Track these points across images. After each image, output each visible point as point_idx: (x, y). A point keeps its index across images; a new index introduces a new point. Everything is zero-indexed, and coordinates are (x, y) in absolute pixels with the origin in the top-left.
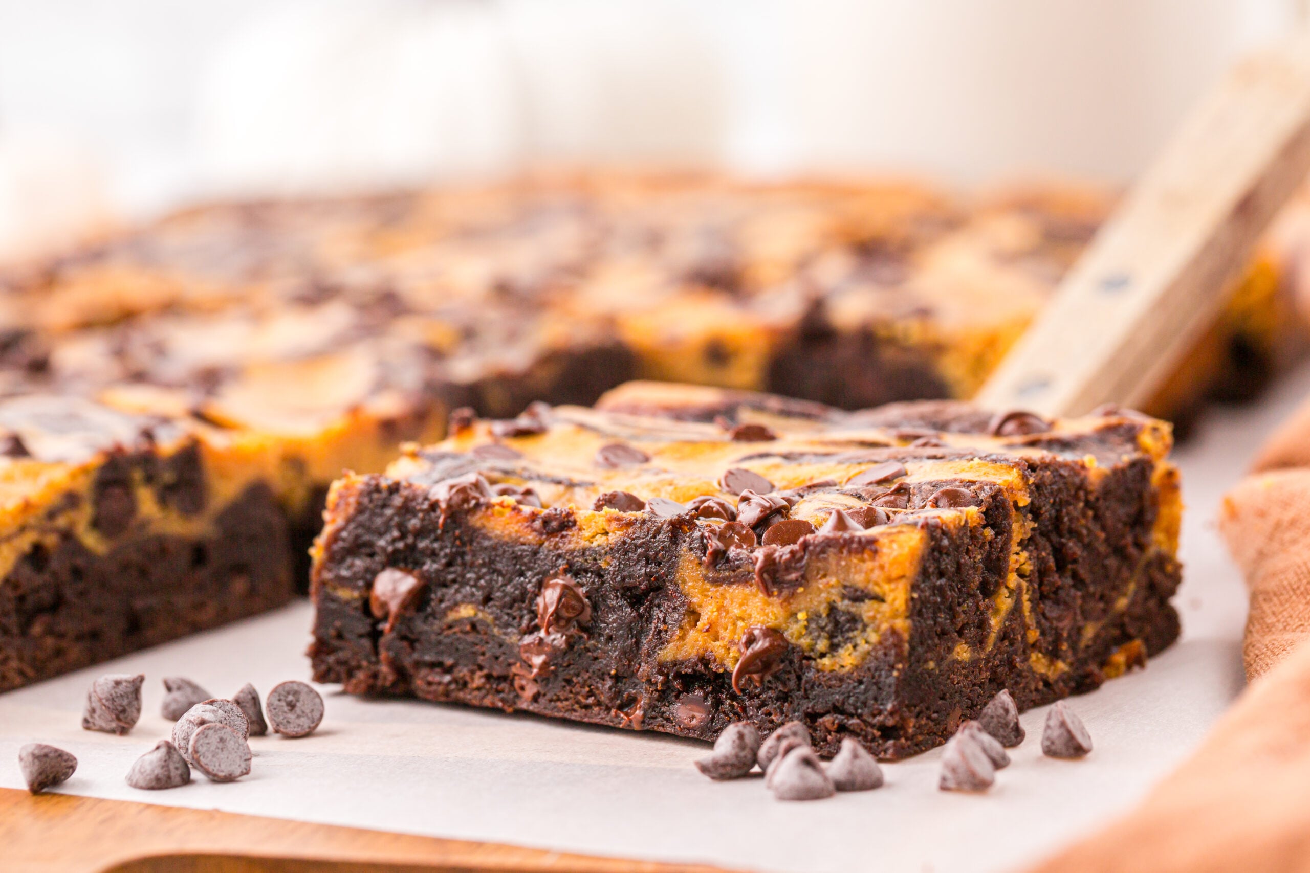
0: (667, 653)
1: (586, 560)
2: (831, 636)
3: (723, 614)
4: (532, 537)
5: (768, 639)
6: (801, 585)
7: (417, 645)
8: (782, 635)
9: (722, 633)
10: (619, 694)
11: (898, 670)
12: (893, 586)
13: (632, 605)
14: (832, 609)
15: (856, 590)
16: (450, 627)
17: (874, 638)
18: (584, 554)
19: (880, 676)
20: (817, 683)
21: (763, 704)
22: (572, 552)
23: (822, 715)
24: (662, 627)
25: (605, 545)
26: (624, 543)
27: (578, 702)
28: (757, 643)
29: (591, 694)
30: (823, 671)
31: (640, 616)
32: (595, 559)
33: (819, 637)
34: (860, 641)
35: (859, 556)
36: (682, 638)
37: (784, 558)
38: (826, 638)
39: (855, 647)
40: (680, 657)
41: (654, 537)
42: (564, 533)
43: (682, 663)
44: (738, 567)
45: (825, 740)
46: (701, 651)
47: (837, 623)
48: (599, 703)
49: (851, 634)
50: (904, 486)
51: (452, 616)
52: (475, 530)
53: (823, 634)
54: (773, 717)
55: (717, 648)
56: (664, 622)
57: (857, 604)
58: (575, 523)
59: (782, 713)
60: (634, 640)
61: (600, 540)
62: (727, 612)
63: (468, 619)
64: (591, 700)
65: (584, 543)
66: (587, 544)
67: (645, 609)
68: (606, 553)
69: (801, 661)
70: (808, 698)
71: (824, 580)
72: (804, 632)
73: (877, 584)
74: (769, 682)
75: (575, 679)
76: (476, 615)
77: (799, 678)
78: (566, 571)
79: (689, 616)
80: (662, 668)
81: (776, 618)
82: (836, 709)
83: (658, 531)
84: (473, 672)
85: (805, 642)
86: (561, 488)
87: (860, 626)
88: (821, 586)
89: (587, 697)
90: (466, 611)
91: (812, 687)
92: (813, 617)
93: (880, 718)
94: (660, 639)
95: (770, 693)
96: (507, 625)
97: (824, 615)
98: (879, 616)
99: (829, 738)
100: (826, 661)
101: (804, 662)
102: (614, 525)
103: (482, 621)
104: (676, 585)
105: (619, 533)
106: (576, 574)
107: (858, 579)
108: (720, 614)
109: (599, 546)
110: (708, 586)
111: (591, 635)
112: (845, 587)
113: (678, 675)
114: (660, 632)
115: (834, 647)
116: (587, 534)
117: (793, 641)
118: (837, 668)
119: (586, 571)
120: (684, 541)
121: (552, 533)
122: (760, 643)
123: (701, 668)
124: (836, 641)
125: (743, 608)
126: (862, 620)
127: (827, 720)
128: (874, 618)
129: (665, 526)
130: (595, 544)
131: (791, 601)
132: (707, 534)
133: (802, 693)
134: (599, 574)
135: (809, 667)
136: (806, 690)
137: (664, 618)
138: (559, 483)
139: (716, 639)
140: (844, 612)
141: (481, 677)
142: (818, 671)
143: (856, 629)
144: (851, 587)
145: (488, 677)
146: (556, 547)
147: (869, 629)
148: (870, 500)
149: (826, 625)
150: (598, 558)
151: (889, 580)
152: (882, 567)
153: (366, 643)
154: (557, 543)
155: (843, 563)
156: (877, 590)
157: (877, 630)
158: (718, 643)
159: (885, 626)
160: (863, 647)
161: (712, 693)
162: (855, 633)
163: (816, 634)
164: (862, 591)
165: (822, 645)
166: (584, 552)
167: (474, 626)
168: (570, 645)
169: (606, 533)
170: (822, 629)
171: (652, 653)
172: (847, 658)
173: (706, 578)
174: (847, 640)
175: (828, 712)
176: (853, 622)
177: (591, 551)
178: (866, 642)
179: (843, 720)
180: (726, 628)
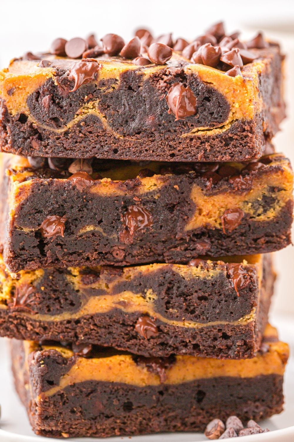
0: (189, 227)
1: (148, 197)
2: (263, 207)
4: (121, 193)
7: (63, 247)
8: (242, 210)
9: (213, 214)
14: (264, 197)
15: (275, 188)
16: (81, 236)
17: (283, 204)
20: (258, 227)
22: (142, 195)
23: (259, 239)
25: (156, 190)
26: (166, 187)
30: (260, 221)
32: (152, 196)
33: (259, 208)
35: (276, 174)
36: (196, 220)
39: (274, 209)
40: (195, 227)
42: (137, 188)
43: (196, 230)
45: (261, 247)
46: (204, 224)
47: (266, 202)
49: (272, 205)
51: (82, 231)
52: (93, 194)
55: (211, 221)
56: (186, 215)
58: (140, 183)
61: (154, 188)
62: (216, 206)
63: (90, 231)
65: (146, 191)
66: (148, 191)
68: (157, 193)
70: (254, 233)
72: (251, 208)
73: (283, 184)
74: (236, 230)
75: (144, 247)
76: (94, 229)
77: (249, 226)
80: (188, 233)
82: (267, 235)
84: (92, 253)
85: (252, 211)
87: (277, 201)
88: (260, 188)
89: (149, 253)
90: (90, 228)
91: (256, 228)
92: (255, 201)
94: (185, 222)
95: (237, 234)
96: (110, 231)
97: (261, 200)
98: (285, 196)
99: (263, 246)
100: (262, 217)
101: (251, 219)
102: (160, 181)
103: (97, 232)
104: (191, 200)
105: (161, 184)
106: (144, 204)
107: (275, 184)
108: (213, 207)
109: (153, 191)
110: (206, 197)
112: (270, 188)
113: (194, 234)
114: (184, 219)
115: (265, 211)
116: (147, 187)
117: (246, 212)
118: (266, 219)
119: (149, 202)
123: (204, 230)
124: (266, 208)
126: (278, 199)
127: (262, 240)
128: (283, 197)
130: (151, 190)
131: (246, 196)
133: (251, 232)
134: (154, 201)
136: (253, 230)
139: (210, 217)
140: (269, 197)
141: (96, 254)
142: (258, 222)
143: (274, 202)
144: (272, 187)
145: (100, 254)
147: (280, 202)
149: (262, 203)
152: (285, 177)
153: (37, 251)
155: (269, 178)
156: (284, 186)
157: (284, 201)
158: (211, 219)
159: (287, 199)
160: (278, 208)
162: (275, 204)
163: (257, 207)
164: (278, 188)
165: (261, 210)
166: (147, 194)
167: (93, 234)
169: (155, 185)
170: (260, 205)
171: (182, 229)
172: (271, 214)
173: (205, 195)
174: (271, 207)
175: (263, 237)
176: (273, 200)
177: (150, 193)
178: (280, 207)
179: (270, 238)
180: (215, 213)
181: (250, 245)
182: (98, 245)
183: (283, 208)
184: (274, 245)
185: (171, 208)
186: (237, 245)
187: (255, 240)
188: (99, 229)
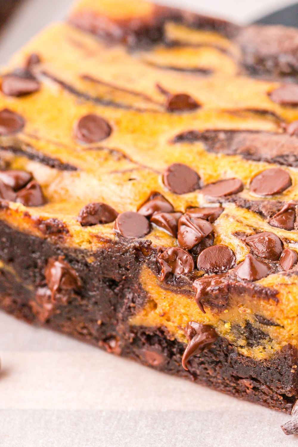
0: (136, 320)
1: (77, 256)
2: (247, 339)
3: (173, 309)
4: (38, 234)
5: (205, 334)
6: (226, 309)
8: (214, 329)
9: (172, 318)
10: (104, 332)
11: (294, 369)
12: (290, 321)
13: (110, 287)
14: (248, 324)
15: (264, 319)
17: (277, 347)
19: (282, 368)
20: (240, 362)
21: (202, 363)
22: (67, 249)
23: (242, 378)
24: (132, 305)
25: (90, 250)
26: (103, 252)
27: (76, 330)
28: (198, 336)
29: (84, 327)
30: (243, 356)
31: (116, 294)
32: (83, 257)
33: (240, 337)
34: (268, 347)
35: (266, 301)
36: (146, 315)
37: (214, 292)
38: (244, 339)
39: (264, 348)
40: (145, 324)
41: (123, 254)
42: (60, 235)
43: (146, 328)
44: (182, 286)
45: (245, 391)
46: (159, 325)
47: (251, 333)
48: (90, 334)
49: (261, 341)
50: (292, 206)
53: (242, 336)
54: (209, 371)
55: (171, 326)
56: (133, 302)
57: (265, 326)
58: (68, 232)
59: (215, 370)
60: (112, 308)
61: (86, 246)
62: (176, 308)
64: (85, 331)
65: (75, 246)
67: (119, 290)
68: (91, 255)
69: (227, 346)
70: (233, 367)
71: (242, 308)
72: (229, 331)
73: (279, 319)
74: (206, 353)
75: (73, 318)
76: (4, 268)
77: (226, 355)
78: (63, 260)
79: (150, 303)
80: (132, 329)
81: (210, 321)
82: (252, 378)
83: (126, 251)
85: (230, 338)
86: (54, 171)
87: (267, 338)
88: (240, 312)
91: (235, 363)
92: (235, 327)
93: (283, 391)
94: (130, 311)
95: (207, 358)
96: (26, 279)
97: (243, 328)
98: (280, 337)
99: (248, 391)
100: (244, 351)
101: (230, 347)
102: (95, 240)
103: (9, 273)
104: (140, 284)
105: (100, 245)
106: (71, 261)
107: (266, 314)
108: (171, 308)
109: (85, 249)
110: (162, 290)
111: (83, 297)
112: (256, 316)
113: (143, 333)
114: (130, 307)
115: (250, 345)
116: (77, 240)
117: (221, 335)
118: (252, 356)
119: (78, 261)
120: (144, 262)
121: (52, 233)
122: (199, 336)
123: (158, 333)
124: (251, 342)
125: (187, 309)
126: (269, 335)
128: (277, 337)
129: (131, 250)
130: (83, 247)
131: (220, 314)
132: (160, 261)
133: (228, 364)
134: (86, 265)
135: (233, 351)
136: (231, 363)
137: (133, 298)
138: (53, 166)
139: (168, 320)
140: (256, 329)
142: (239, 354)
143: (265, 339)
144: (261, 316)
145: (15, 302)
146: (56, 243)
147: (273, 341)
148: (268, 217)
149: (244, 333)
150: (85, 256)
151: (287, 318)
152: (282, 311)
154: (56, 240)
155: (255, 302)
156: (278, 322)
157: (279, 343)
158: (170, 323)
159: (284, 343)
160: (270, 351)
161: (167, 347)
162: (264, 341)
163: (238, 336)
164: (269, 321)
165: (242, 342)
166: (76, 250)
167: (3, 274)
168: (69, 302)
169: (90, 243)
170: (242, 334)
171: (124, 320)
172: (259, 353)
173: (161, 286)
174: (259, 343)
175: (247, 378)
176: (263, 335)
177: (81, 251)
178: (272, 348)
179: (257, 385)
180: (176, 317)
181: (227, 382)
183: (277, 352)
184: (265, 397)
186: (208, 373)
187: (236, 378)
188: (10, 268)
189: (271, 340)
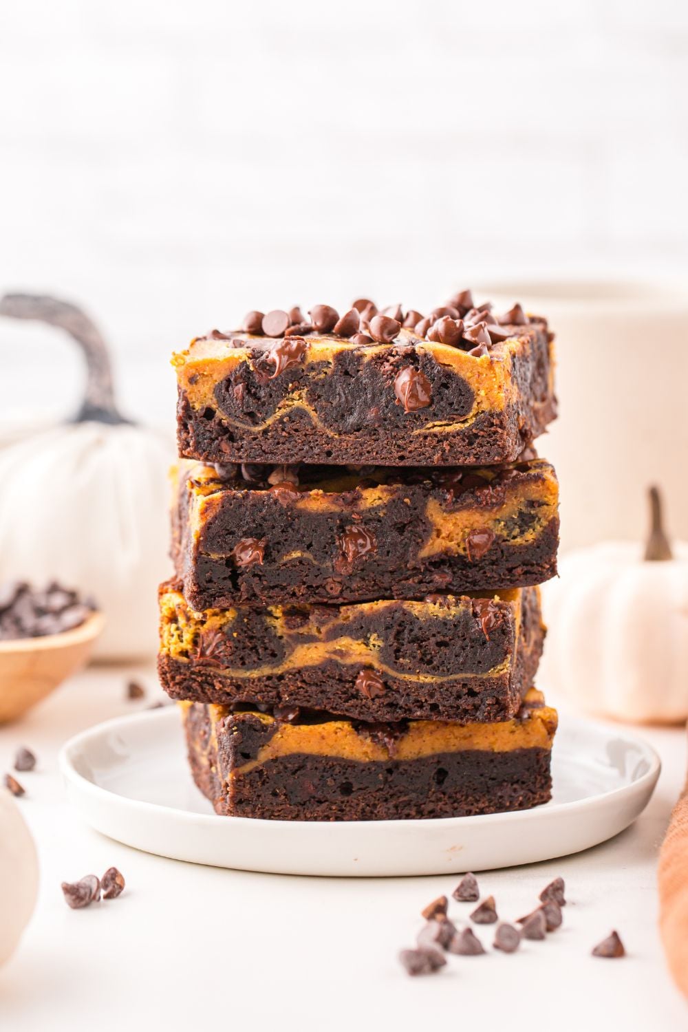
0: (424, 553)
1: (371, 514)
2: (520, 527)
3: (457, 527)
7: (262, 578)
9: (455, 537)
14: (521, 514)
15: (534, 502)
16: (285, 565)
17: (545, 523)
18: (369, 511)
20: (513, 552)
21: (481, 569)
22: (362, 512)
23: (515, 568)
24: (419, 540)
25: (381, 504)
26: (394, 501)
30: (516, 545)
32: (376, 513)
33: (513, 528)
35: (535, 484)
36: (432, 544)
38: (518, 528)
39: (534, 529)
40: (432, 553)
42: (355, 503)
43: (433, 556)
45: (517, 580)
46: (444, 548)
47: (523, 520)
49: (532, 524)
51: (286, 559)
52: (301, 510)
53: (516, 527)
54: (487, 574)
55: (453, 545)
56: (420, 538)
57: (535, 509)
58: (362, 496)
59: (493, 571)
61: (378, 502)
62: (459, 526)
63: (297, 558)
65: (368, 505)
66: (371, 506)
68: (383, 509)
69: (503, 543)
70: (508, 561)
72: (504, 528)
73: (546, 496)
75: (366, 578)
76: (302, 556)
77: (502, 552)
79: (435, 533)
80: (423, 561)
82: (525, 564)
84: (299, 587)
85: (505, 533)
87: (537, 519)
88: (515, 502)
89: (373, 587)
90: (296, 554)
91: (511, 555)
92: (510, 519)
94: (419, 546)
95: (486, 561)
97: (516, 518)
98: (547, 513)
100: (519, 540)
101: (505, 543)
102: (386, 493)
103: (306, 559)
104: (427, 517)
105: (389, 497)
107: (535, 496)
108: (454, 528)
109: (377, 505)
110: (445, 514)
112: (528, 501)
113: (432, 562)
115: (522, 532)
116: (370, 500)
118: (524, 542)
119: (372, 520)
123: (443, 556)
124: (523, 529)
126: (538, 516)
127: (519, 570)
130: (375, 505)
131: (498, 513)
133: (504, 559)
134: (378, 520)
136: (507, 557)
139: (452, 540)
140: (528, 514)
141: (304, 588)
142: (513, 546)
143: (535, 521)
144: (532, 501)
145: (310, 587)
149: (518, 522)
150: (378, 512)
152: (548, 487)
153: (229, 584)
156: (546, 499)
157: (546, 519)
158: (453, 543)
159: (551, 517)
160: (538, 528)
162: (535, 523)
164: (538, 503)
165: (517, 531)
166: (370, 510)
167: (301, 562)
169: (380, 498)
170: (516, 524)
171: (415, 555)
172: (530, 536)
173: (445, 511)
174: (529, 527)
175: (520, 565)
176: (533, 518)
177: (373, 509)
178: (541, 527)
179: (529, 568)
180: (458, 534)
181: (503, 577)
182: (307, 576)
183: (545, 528)
184: (534, 576)
185: (401, 529)
186: (486, 576)
187: (510, 570)
188: (308, 555)
189: (539, 519)
